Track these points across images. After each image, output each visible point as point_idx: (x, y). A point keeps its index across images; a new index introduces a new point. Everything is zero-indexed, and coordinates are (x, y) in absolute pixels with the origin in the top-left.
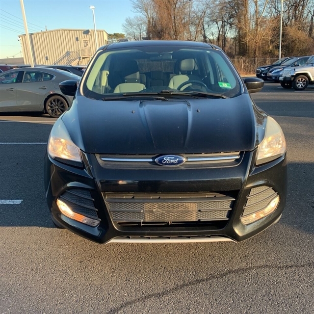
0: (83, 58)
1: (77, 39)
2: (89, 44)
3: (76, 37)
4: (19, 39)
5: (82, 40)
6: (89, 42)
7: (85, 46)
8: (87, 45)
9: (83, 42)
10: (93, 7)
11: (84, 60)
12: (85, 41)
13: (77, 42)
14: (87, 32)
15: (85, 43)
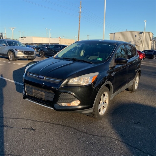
0: (137, 45)
1: (136, 36)
2: (141, 38)
3: (135, 35)
4: (109, 35)
5: (138, 36)
6: (141, 37)
7: (139, 40)
8: (140, 39)
9: (138, 37)
10: (146, 21)
11: (137, 46)
12: (140, 37)
13: (135, 37)
14: (141, 33)
15: (139, 38)
